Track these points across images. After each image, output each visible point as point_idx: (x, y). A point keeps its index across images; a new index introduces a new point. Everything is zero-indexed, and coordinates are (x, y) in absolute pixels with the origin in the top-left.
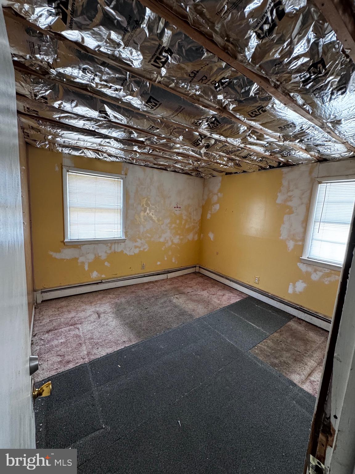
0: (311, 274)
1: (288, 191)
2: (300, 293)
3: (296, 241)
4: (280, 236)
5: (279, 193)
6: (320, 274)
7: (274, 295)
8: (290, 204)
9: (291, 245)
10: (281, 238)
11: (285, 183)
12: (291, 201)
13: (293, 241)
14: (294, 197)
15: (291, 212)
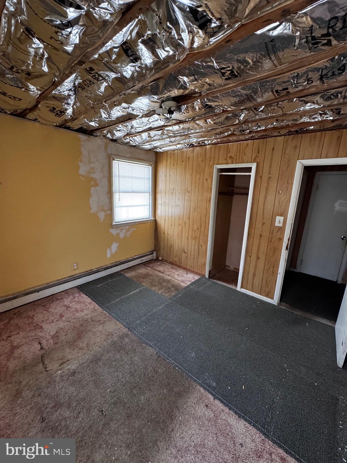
0: (119, 234)
1: (90, 162)
2: (116, 252)
3: (105, 211)
4: (91, 210)
5: (80, 162)
6: (124, 231)
7: (98, 268)
8: (93, 176)
9: (102, 215)
10: (92, 211)
11: (85, 152)
12: (94, 173)
13: (103, 211)
14: (96, 169)
15: (96, 185)
